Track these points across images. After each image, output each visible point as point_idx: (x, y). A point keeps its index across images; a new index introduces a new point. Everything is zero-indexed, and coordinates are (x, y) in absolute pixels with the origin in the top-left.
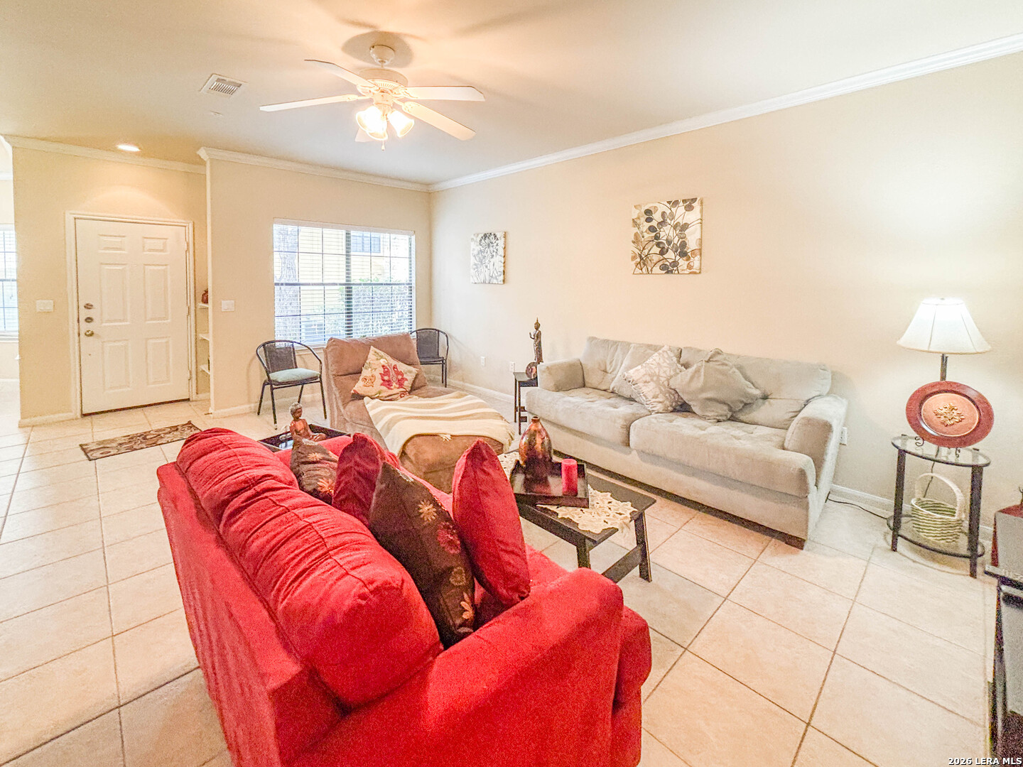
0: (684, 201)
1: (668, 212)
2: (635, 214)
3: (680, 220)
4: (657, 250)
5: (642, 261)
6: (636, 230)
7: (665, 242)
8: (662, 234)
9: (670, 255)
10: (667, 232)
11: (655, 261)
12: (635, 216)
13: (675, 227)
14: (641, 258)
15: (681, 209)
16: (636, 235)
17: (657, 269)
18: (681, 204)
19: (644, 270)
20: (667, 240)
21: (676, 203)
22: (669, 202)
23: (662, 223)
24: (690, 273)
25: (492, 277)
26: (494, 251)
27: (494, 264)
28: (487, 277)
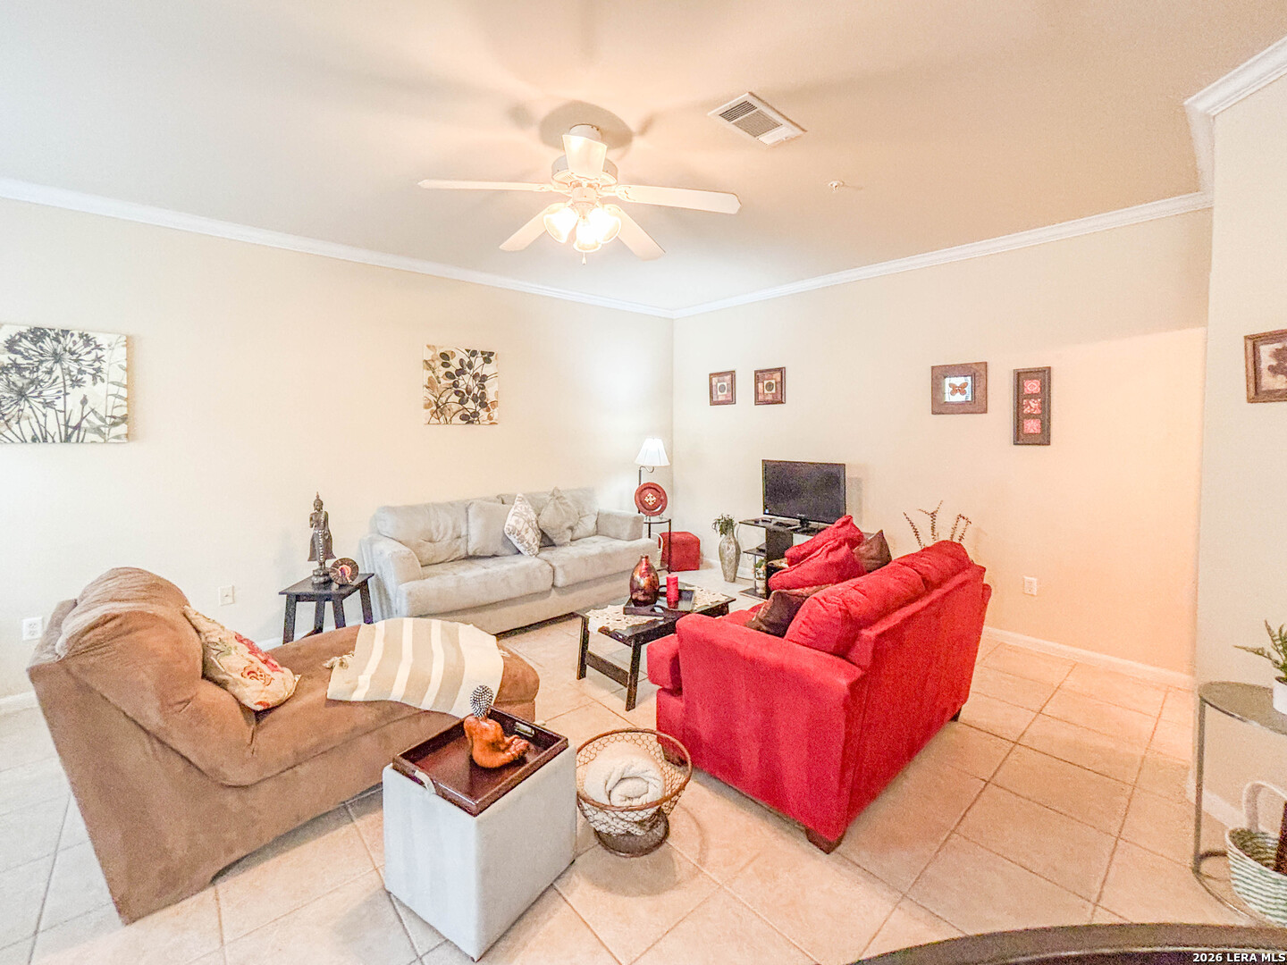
0: (483, 353)
1: (467, 360)
2: (428, 355)
3: (479, 371)
4: (457, 399)
5: (439, 410)
6: (430, 373)
7: (465, 391)
8: (461, 382)
9: (471, 405)
10: (466, 381)
11: (455, 411)
12: (428, 358)
13: (475, 377)
14: (438, 407)
15: (479, 361)
16: (430, 379)
17: (456, 419)
18: (480, 355)
19: (442, 419)
20: (467, 389)
21: (474, 353)
22: (468, 351)
23: (460, 372)
24: (491, 424)
25: (78, 427)
26: (81, 371)
27: (84, 401)
28: (52, 428)
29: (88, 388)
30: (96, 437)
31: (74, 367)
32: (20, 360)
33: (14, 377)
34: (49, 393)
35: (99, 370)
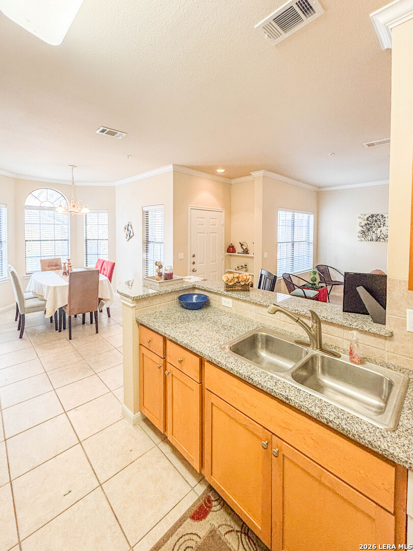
25: (379, 238)
26: (381, 224)
27: (381, 231)
28: (374, 238)
29: (382, 228)
30: (383, 240)
31: (379, 223)
32: (369, 222)
33: (368, 226)
34: (374, 229)
35: (384, 223)
